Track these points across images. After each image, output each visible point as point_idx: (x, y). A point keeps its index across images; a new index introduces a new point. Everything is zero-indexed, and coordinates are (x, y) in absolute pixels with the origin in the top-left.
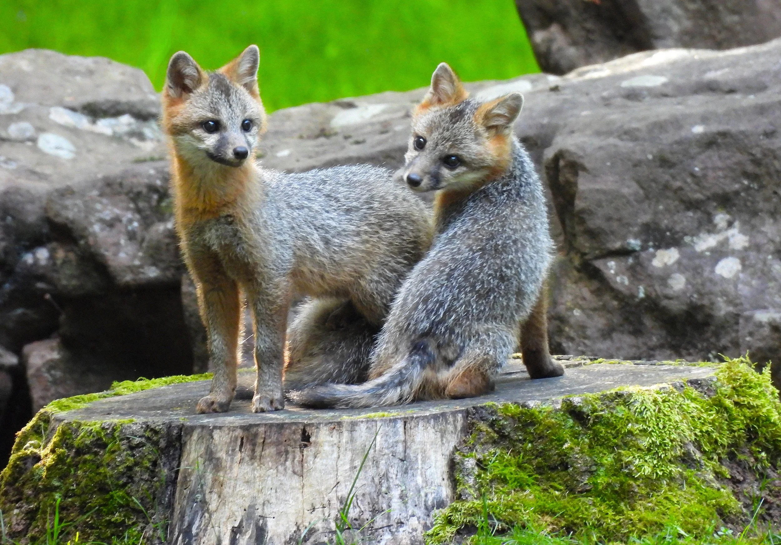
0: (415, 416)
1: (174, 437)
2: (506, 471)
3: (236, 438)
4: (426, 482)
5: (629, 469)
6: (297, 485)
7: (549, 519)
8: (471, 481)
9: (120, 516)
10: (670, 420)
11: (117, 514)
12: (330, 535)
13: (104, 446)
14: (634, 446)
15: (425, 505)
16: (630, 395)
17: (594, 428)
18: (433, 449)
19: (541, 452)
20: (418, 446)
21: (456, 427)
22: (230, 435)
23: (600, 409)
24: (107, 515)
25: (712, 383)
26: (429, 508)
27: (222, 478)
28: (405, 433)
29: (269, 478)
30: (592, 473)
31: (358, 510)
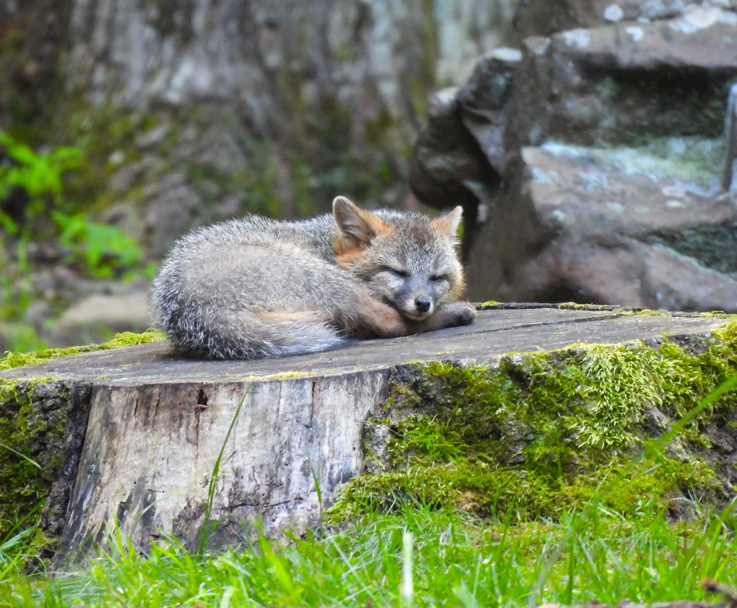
0: (326, 376)
1: (81, 399)
2: (428, 440)
3: (132, 400)
4: (333, 451)
5: (572, 439)
6: (191, 454)
7: (469, 495)
8: (381, 451)
9: (31, 488)
10: (631, 382)
11: (28, 486)
12: (222, 512)
13: (17, 408)
14: (581, 411)
15: (329, 478)
16: (584, 353)
17: (534, 391)
18: (345, 414)
19: (471, 418)
20: (327, 411)
21: (373, 389)
22: (127, 397)
23: (543, 368)
24: (17, 487)
25: (703, 339)
26: (334, 482)
27: (115, 447)
28: (313, 395)
29: (162, 447)
30: (528, 442)
31: (253, 484)
